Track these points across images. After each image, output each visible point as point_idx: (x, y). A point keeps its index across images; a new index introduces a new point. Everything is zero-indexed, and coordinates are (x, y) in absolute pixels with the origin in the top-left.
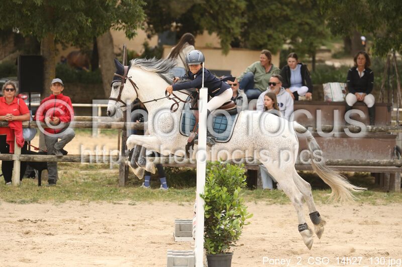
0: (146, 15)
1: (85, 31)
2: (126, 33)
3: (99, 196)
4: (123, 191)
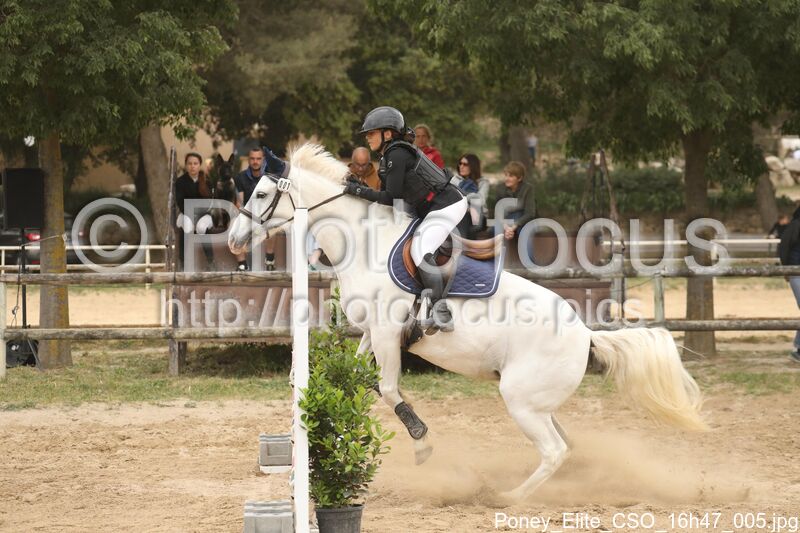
0: (206, 101)
1: (108, 127)
2: (175, 128)
3: (136, 395)
4: (175, 384)
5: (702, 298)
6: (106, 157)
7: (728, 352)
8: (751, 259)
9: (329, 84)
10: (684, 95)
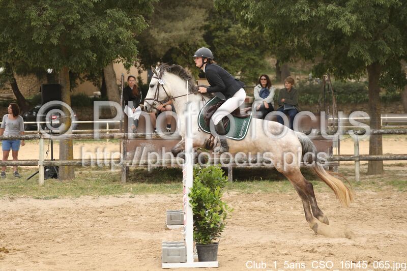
4: (125, 187)
5: (377, 145)
6: (86, 78)
7: (389, 171)
8: (400, 126)
9: (194, 43)
10: (367, 48)
